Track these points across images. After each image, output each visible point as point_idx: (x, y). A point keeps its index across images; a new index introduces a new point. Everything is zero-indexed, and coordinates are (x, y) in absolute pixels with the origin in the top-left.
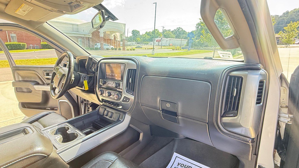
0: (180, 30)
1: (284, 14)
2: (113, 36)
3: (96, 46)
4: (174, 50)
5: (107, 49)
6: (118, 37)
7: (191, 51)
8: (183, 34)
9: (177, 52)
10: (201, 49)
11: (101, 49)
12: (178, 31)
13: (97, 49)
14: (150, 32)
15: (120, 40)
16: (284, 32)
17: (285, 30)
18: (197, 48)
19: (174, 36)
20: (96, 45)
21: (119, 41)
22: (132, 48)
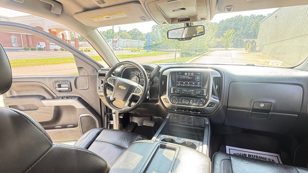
0: (137, 31)
1: (220, 22)
2: (61, 33)
3: (39, 46)
4: (133, 51)
5: (56, 50)
6: (68, 36)
7: (150, 52)
8: (139, 35)
9: (136, 54)
10: (159, 51)
11: (47, 49)
12: (134, 32)
13: (40, 49)
14: (104, 32)
15: (70, 40)
16: (223, 37)
17: (224, 36)
18: (155, 50)
19: (131, 37)
20: (39, 44)
21: (68, 41)
22: (87, 49)
